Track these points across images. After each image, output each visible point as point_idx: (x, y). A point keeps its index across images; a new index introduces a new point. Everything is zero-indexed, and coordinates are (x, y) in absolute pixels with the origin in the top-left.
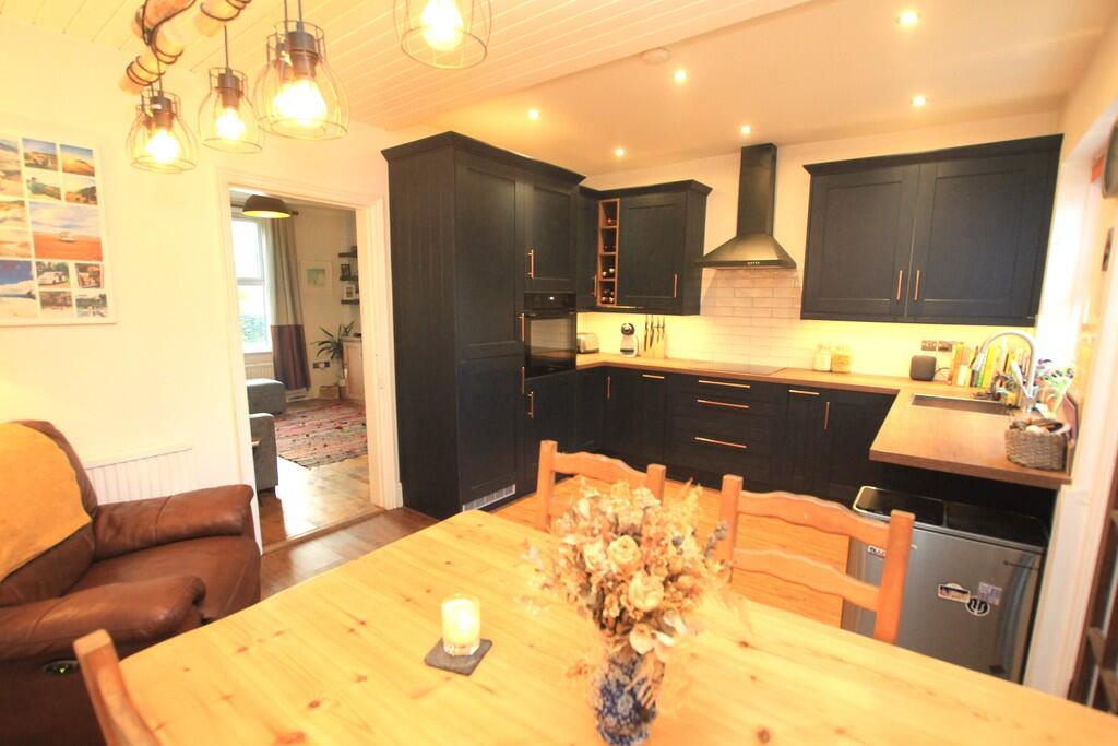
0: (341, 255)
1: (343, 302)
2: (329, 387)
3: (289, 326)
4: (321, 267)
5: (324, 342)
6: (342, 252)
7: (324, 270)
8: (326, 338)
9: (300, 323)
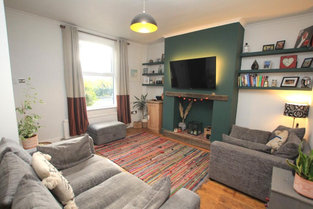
0: (144, 64)
1: (143, 85)
2: (138, 122)
3: (125, 95)
4: (136, 69)
5: (136, 102)
6: (144, 63)
7: (137, 71)
8: (136, 101)
9: (128, 94)
